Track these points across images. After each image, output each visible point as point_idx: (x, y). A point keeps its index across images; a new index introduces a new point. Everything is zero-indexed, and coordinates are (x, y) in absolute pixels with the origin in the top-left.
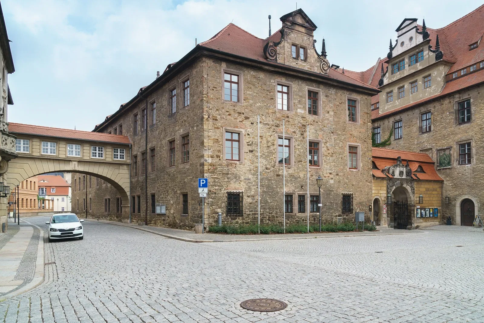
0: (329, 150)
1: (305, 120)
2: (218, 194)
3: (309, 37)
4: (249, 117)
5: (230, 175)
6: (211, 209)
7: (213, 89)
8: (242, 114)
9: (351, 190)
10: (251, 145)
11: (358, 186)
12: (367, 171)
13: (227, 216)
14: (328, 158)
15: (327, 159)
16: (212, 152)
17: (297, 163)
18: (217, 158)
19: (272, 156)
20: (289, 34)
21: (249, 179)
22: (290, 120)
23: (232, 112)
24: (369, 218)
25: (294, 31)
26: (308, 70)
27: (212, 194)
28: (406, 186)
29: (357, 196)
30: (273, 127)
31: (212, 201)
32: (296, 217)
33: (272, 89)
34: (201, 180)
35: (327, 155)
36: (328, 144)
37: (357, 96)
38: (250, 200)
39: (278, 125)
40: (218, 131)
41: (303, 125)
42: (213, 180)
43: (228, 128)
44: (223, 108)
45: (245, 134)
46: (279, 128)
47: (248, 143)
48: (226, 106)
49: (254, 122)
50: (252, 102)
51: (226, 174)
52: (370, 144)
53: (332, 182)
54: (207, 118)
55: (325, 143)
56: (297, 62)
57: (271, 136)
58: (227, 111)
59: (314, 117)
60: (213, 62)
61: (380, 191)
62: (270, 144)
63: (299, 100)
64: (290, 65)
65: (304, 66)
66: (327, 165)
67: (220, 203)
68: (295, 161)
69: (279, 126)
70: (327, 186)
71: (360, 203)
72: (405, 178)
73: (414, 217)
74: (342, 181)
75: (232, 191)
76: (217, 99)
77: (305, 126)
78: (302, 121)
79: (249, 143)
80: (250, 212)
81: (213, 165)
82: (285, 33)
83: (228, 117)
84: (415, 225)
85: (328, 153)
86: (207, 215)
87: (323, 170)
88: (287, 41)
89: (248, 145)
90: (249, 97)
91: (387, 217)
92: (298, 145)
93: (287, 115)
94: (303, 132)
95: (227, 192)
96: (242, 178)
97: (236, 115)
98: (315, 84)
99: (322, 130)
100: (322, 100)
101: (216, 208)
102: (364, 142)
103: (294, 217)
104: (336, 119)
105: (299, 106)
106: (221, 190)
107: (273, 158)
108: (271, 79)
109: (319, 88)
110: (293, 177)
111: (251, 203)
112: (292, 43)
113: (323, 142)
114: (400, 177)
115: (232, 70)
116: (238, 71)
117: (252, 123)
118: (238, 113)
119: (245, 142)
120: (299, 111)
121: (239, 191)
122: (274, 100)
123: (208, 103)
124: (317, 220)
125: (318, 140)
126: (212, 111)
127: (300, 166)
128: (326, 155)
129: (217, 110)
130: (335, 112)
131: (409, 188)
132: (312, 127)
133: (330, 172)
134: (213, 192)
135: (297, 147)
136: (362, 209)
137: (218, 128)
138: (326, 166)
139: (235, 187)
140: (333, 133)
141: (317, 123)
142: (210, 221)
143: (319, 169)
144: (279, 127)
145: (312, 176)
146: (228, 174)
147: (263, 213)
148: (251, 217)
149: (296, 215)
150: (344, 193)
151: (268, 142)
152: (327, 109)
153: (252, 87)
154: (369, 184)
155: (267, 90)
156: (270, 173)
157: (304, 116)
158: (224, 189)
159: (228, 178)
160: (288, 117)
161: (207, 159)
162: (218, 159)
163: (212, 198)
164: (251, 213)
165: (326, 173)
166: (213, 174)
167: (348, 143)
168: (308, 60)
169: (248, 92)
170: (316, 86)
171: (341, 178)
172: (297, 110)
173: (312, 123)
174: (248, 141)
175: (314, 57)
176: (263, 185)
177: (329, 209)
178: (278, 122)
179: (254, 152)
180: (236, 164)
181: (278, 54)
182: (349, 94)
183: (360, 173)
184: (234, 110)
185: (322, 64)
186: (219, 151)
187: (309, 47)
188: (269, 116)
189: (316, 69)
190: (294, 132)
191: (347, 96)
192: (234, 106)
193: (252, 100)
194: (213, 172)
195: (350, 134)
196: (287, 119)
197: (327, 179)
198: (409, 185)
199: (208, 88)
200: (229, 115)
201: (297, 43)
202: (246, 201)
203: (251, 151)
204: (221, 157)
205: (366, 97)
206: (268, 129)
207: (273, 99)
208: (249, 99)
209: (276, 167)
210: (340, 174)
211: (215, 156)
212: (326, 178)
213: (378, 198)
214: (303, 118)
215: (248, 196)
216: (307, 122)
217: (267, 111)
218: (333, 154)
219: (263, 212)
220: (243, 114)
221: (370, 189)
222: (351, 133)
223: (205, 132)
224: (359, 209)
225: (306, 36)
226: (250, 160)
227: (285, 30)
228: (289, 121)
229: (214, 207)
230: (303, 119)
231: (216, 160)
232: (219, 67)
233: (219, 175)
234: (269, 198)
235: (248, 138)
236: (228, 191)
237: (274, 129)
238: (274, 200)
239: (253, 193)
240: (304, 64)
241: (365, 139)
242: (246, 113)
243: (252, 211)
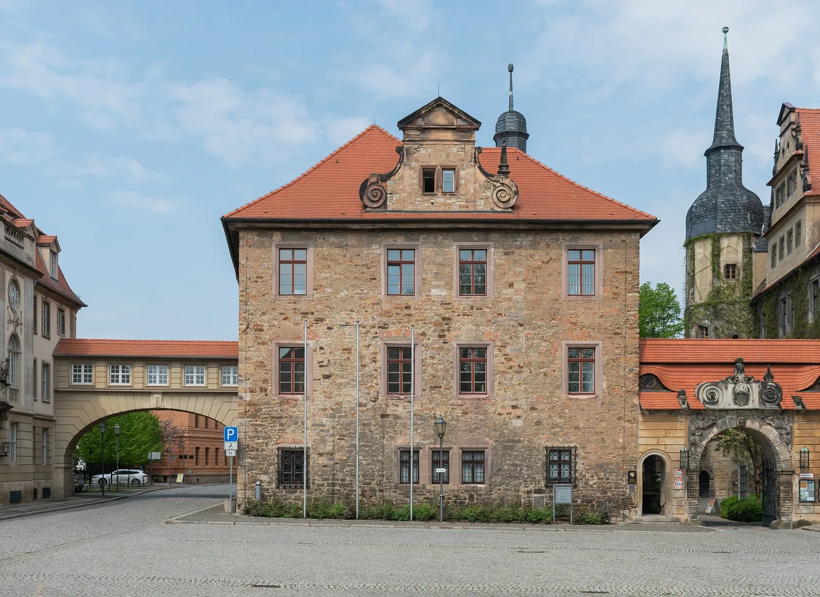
0: (510, 360)
1: (450, 308)
2: (263, 450)
3: (463, 146)
4: (323, 319)
5: (285, 420)
6: (249, 474)
7: (257, 279)
8: (309, 315)
9: (573, 438)
10: (326, 366)
11: (593, 430)
12: (621, 396)
13: (278, 487)
14: (510, 376)
15: (505, 379)
16: (251, 383)
17: (427, 391)
18: (262, 392)
19: (372, 382)
20: (415, 152)
21: (323, 425)
22: (414, 312)
23: (290, 314)
24: (631, 498)
25: (425, 143)
26: (461, 210)
27: (253, 451)
28: (760, 427)
29: (588, 450)
30: (373, 330)
31: (251, 463)
32: (424, 491)
33: (372, 262)
34: (229, 430)
35: (507, 370)
36: (508, 350)
37: (595, 240)
38: (323, 461)
39: (386, 324)
40: (263, 348)
41: (444, 319)
42: (252, 428)
43: (282, 342)
44: (274, 309)
45: (314, 348)
46: (388, 330)
47: (321, 364)
48: (280, 305)
49: (333, 326)
50: (331, 290)
51: (278, 418)
52: (635, 338)
53: (518, 423)
54: (244, 329)
55: (502, 347)
56: (432, 201)
57: (368, 347)
58: (282, 314)
59: (473, 299)
60: (257, 235)
61: (664, 439)
62: (367, 360)
63: (434, 271)
64: (414, 210)
65: (451, 204)
66: (505, 392)
67: (266, 465)
68: (424, 387)
69: (386, 326)
70: (506, 431)
71: (601, 467)
72: (757, 406)
73: (791, 499)
74: (544, 421)
75: (288, 446)
76: (264, 295)
77: (449, 319)
78: (442, 311)
79: (323, 362)
80: (323, 480)
81: (254, 404)
82: (405, 152)
83: (283, 322)
84: (795, 518)
85: (508, 366)
86: (242, 485)
87: (494, 401)
88: (409, 165)
89: (321, 366)
90: (324, 283)
91: (688, 497)
92: (433, 358)
93: (407, 303)
94: (444, 331)
95: (278, 449)
96: (309, 423)
97: (298, 318)
98: (477, 234)
99: (493, 323)
100: (495, 263)
101: (259, 474)
102: (613, 335)
103: (420, 492)
104: (531, 297)
105: (436, 283)
106: (267, 444)
107: (374, 385)
108: (372, 243)
109: (486, 240)
110: (419, 417)
111: (326, 466)
112: (422, 166)
113: (496, 346)
114: (736, 407)
115: (293, 242)
116: (304, 242)
117: (329, 328)
118: (303, 313)
119: (315, 362)
120: (434, 292)
121: (301, 445)
122: (378, 279)
123: (246, 305)
124: (477, 499)
125: (481, 343)
126: (254, 316)
127: (434, 396)
128: (502, 372)
129: (263, 314)
130: (530, 282)
131: (770, 432)
132: (466, 319)
133: (514, 403)
134: (253, 447)
135: (429, 361)
136: (608, 479)
137: (264, 343)
138: (502, 393)
139: (292, 439)
140: (521, 325)
141: (481, 309)
142: (247, 494)
143: (484, 399)
144: (387, 328)
145: (467, 413)
146: (281, 417)
147: (350, 484)
148: (326, 489)
149: (424, 487)
150: (550, 444)
151: (362, 358)
152: (509, 278)
153: (332, 265)
154: (627, 424)
155: (363, 265)
156: (366, 412)
157: (448, 301)
158: (273, 442)
159: (281, 425)
160: (408, 307)
161: (244, 395)
162: (264, 394)
163: (250, 458)
164: (325, 482)
165: (504, 407)
166: (254, 418)
167: (564, 342)
168: (462, 190)
169: (323, 275)
170: (480, 237)
171: (543, 416)
172: (430, 291)
173: (466, 311)
174: (321, 360)
175: (476, 181)
176: (351, 433)
177: (508, 477)
178: (385, 319)
179: (332, 378)
180: (296, 401)
181: (390, 194)
182: (570, 240)
183: (599, 403)
184: (295, 309)
185: (495, 192)
186: (265, 381)
187: (462, 165)
188: (366, 312)
189: (482, 204)
190: (423, 334)
191: (564, 243)
192: (295, 303)
193: (331, 287)
194: (254, 416)
195: (572, 323)
196: (406, 311)
197: (505, 418)
198: (770, 424)
199: (248, 280)
200: (285, 319)
201: (433, 164)
202: (316, 463)
203: (327, 377)
204: (268, 391)
205: (623, 237)
206: (364, 335)
207: (375, 279)
208: (325, 287)
209: (379, 401)
210: (540, 407)
211: (258, 389)
212: (502, 417)
213: (660, 454)
214: (445, 304)
215: (319, 454)
216: (454, 312)
217: (363, 302)
218: (522, 367)
219: (352, 480)
220: (312, 313)
221: (632, 435)
222: (573, 320)
223: (240, 352)
224: (595, 478)
225: (457, 145)
226: (325, 392)
227: (406, 146)
228: (410, 315)
229: (253, 472)
230: (445, 306)
231: (259, 397)
232: (269, 241)
233: (264, 420)
234: (363, 456)
235: (321, 354)
236: (280, 446)
237: (376, 333)
238: (374, 460)
239: (329, 448)
240: (451, 201)
241: (618, 328)
242: (318, 312)
243: (328, 479)
